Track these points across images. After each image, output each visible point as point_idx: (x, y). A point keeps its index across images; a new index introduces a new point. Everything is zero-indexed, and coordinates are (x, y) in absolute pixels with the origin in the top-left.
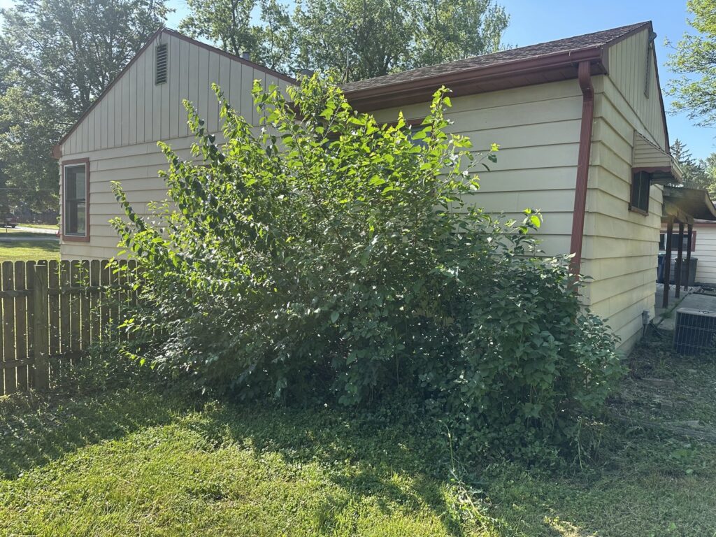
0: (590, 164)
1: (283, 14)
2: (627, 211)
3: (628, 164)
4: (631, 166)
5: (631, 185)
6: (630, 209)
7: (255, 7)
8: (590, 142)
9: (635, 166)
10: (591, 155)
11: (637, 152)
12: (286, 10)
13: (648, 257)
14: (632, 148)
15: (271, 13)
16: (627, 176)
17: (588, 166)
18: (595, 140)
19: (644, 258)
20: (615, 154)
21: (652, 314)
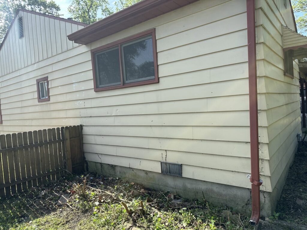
0: (256, 42)
1: (111, 11)
2: (283, 76)
3: (281, 46)
4: (282, 47)
5: (283, 60)
6: (285, 75)
7: (98, 10)
8: (255, 27)
9: (284, 47)
10: (256, 36)
11: (285, 38)
12: (112, 9)
13: (296, 102)
14: (282, 36)
15: (106, 11)
16: (281, 53)
17: (255, 44)
18: (258, 25)
19: (294, 103)
20: (273, 37)
21: (300, 133)
